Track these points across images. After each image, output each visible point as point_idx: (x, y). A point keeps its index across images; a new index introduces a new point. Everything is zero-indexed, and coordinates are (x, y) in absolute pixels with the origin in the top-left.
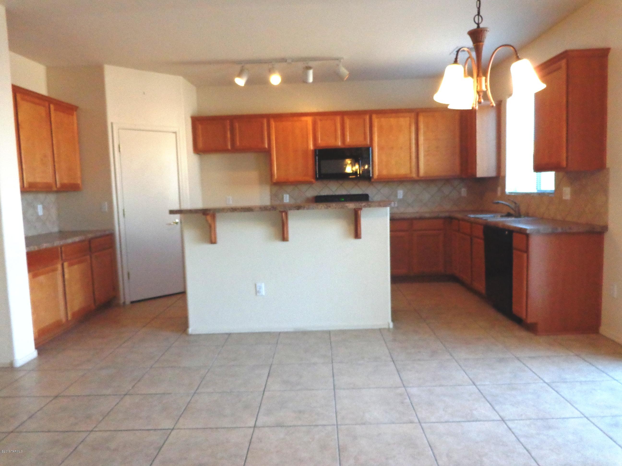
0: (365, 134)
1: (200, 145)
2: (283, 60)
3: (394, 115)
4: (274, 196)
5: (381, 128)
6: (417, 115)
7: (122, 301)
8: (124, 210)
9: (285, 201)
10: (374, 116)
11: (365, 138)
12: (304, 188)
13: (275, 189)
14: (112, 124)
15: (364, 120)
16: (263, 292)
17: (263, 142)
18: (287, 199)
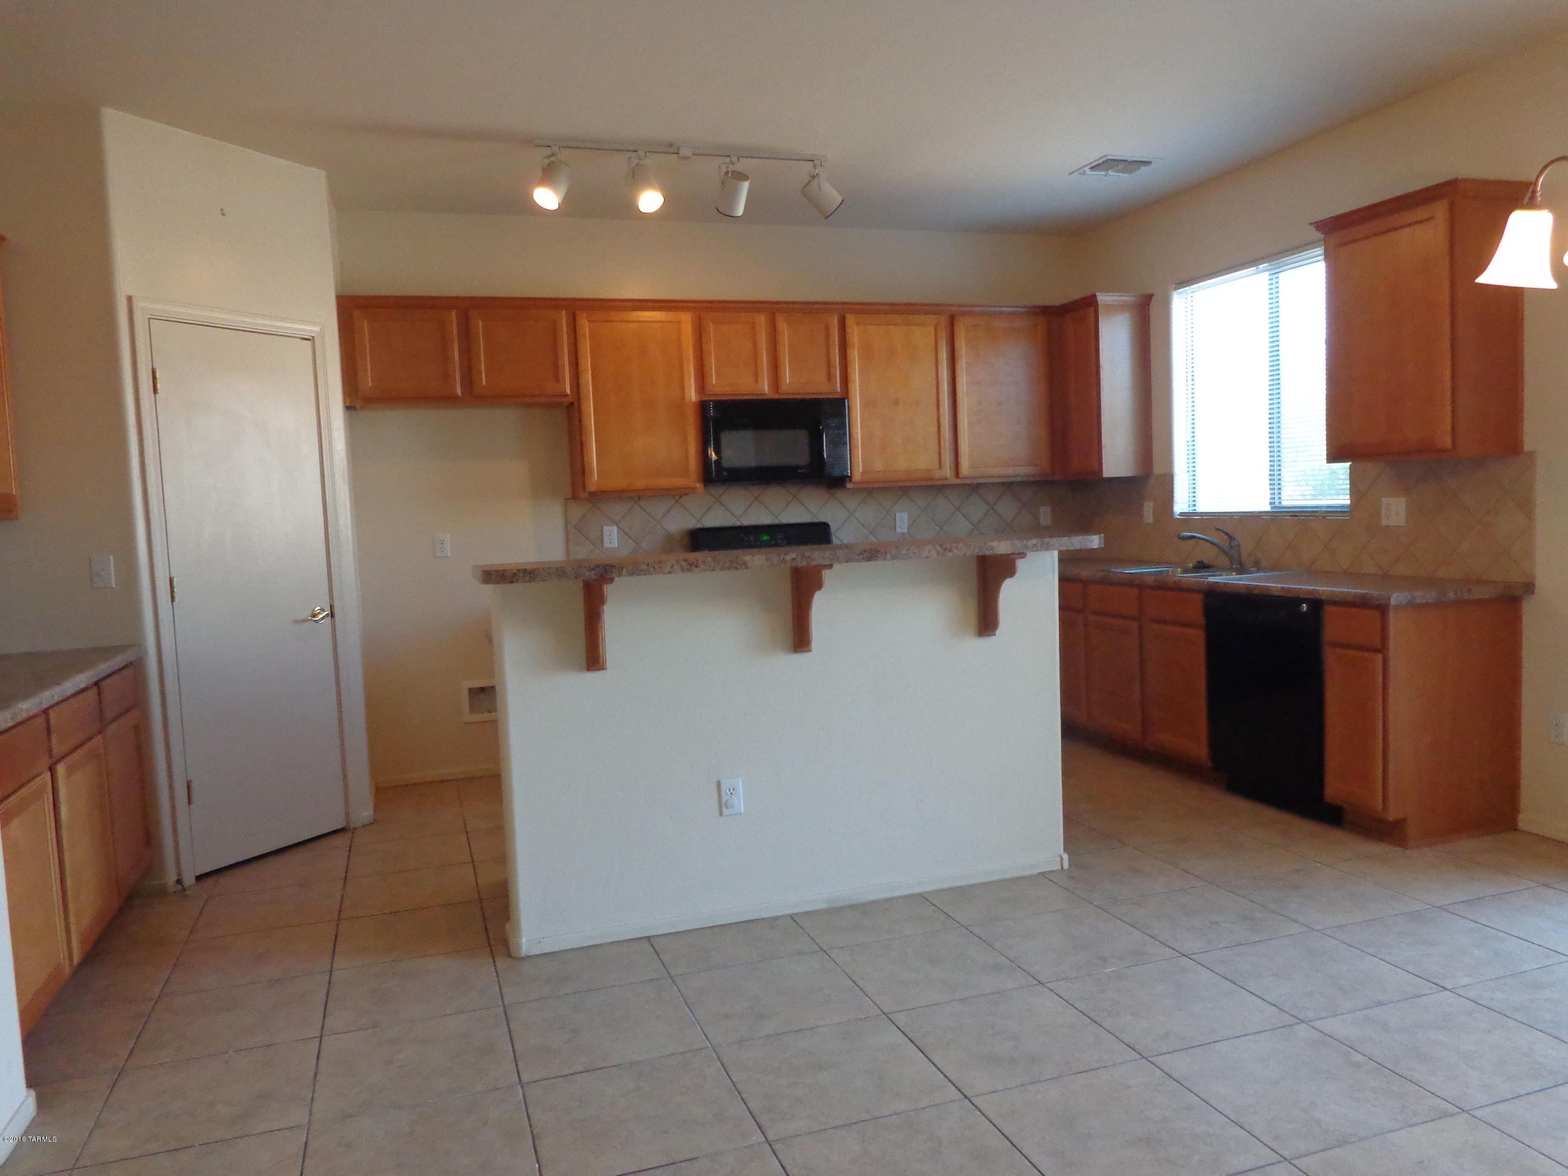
0: (829, 364)
1: (368, 381)
2: (671, 148)
3: (898, 318)
4: (573, 531)
5: (867, 353)
6: (952, 320)
7: (171, 878)
8: (171, 581)
9: (607, 545)
10: (850, 319)
11: (830, 377)
12: (658, 508)
13: (577, 512)
14: (130, 299)
15: (827, 328)
16: (740, 803)
17: (557, 378)
18: (612, 538)
